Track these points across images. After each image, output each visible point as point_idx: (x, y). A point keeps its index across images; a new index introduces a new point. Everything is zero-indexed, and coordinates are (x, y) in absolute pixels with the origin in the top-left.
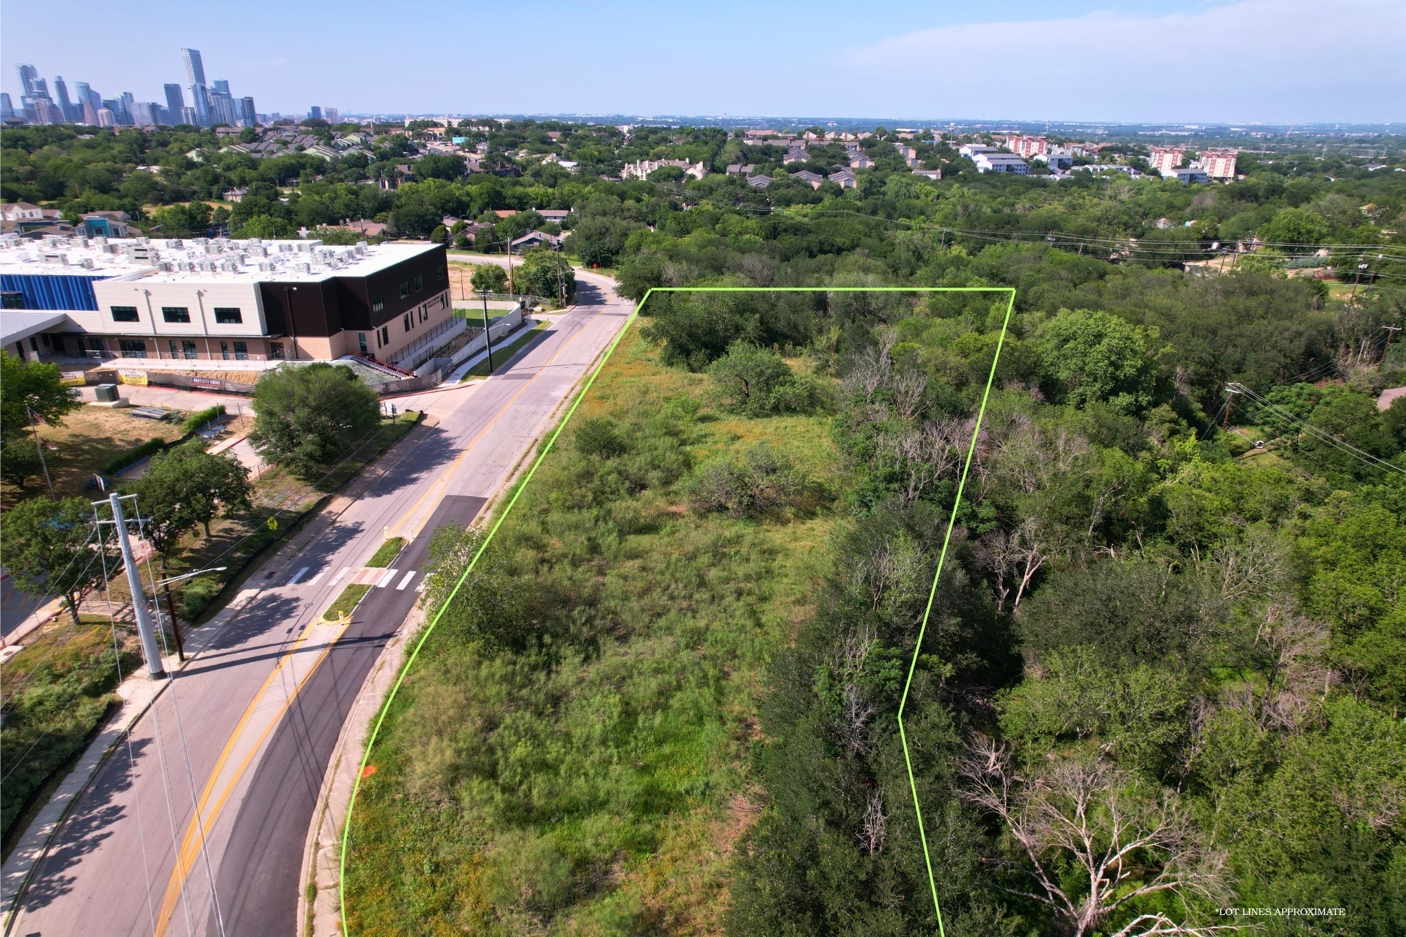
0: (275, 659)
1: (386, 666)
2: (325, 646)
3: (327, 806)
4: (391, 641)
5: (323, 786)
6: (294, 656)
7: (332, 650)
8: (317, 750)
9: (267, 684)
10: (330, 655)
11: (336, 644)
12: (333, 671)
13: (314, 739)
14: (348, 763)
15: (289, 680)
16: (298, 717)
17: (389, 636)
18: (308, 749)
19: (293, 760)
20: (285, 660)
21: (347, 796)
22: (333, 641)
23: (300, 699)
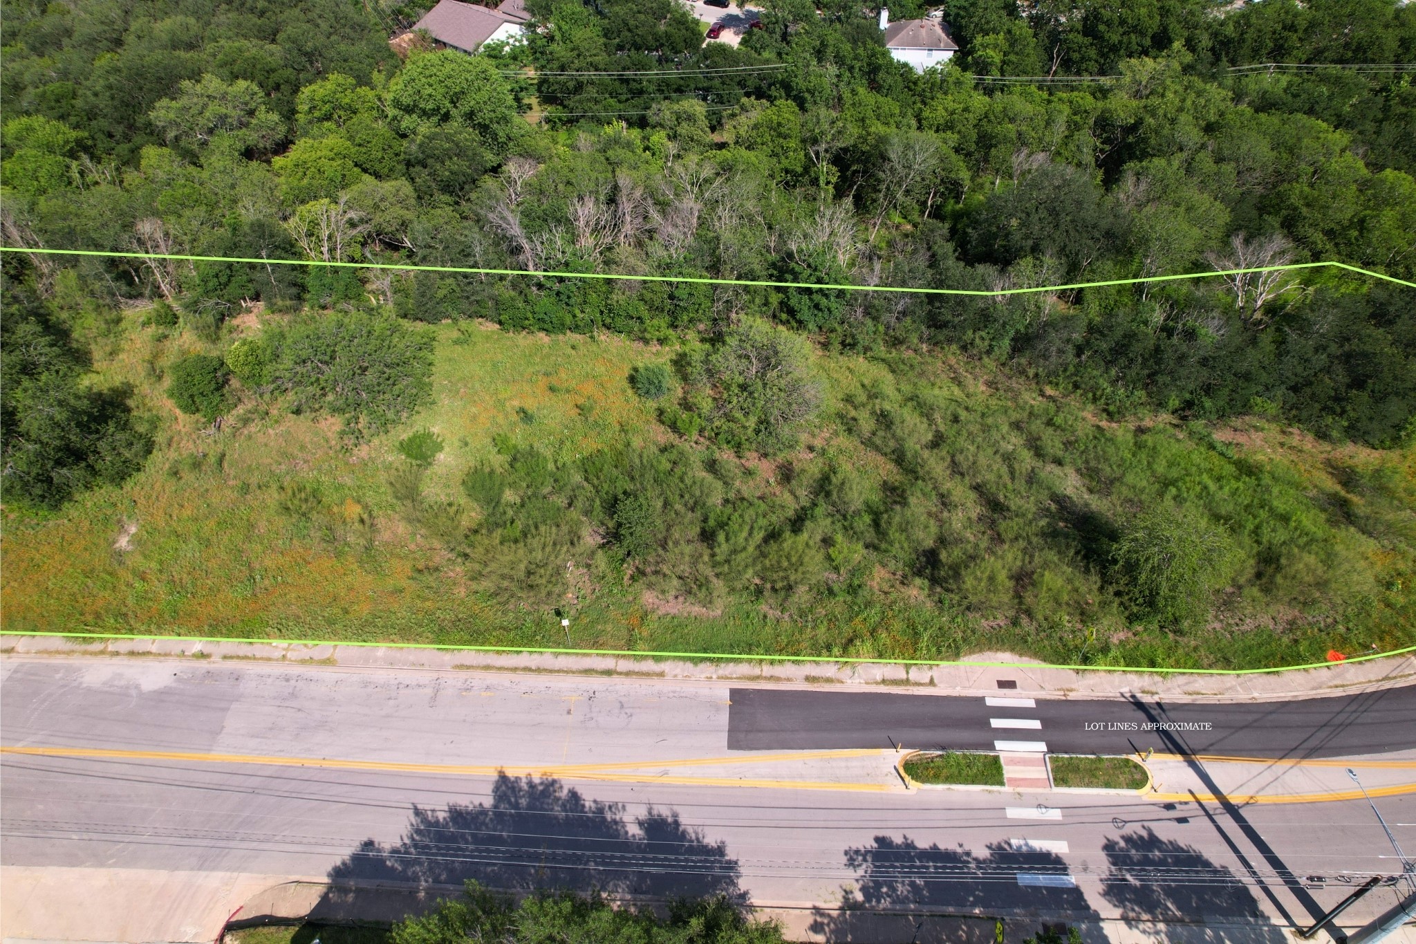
0: (1244, 812)
1: (1190, 688)
2: (1193, 765)
3: (1386, 678)
4: (1146, 699)
5: (1368, 691)
6: (1224, 790)
7: (1194, 752)
8: (1337, 709)
9: (1287, 799)
10: (1205, 750)
11: (1181, 751)
12: (1225, 738)
13: (1326, 718)
14: (1334, 677)
15: (1268, 776)
16: (1313, 743)
17: (1139, 705)
18: (1341, 718)
19: (1362, 724)
20: (1235, 799)
21: (1368, 665)
22: (1179, 758)
23: (1285, 753)
